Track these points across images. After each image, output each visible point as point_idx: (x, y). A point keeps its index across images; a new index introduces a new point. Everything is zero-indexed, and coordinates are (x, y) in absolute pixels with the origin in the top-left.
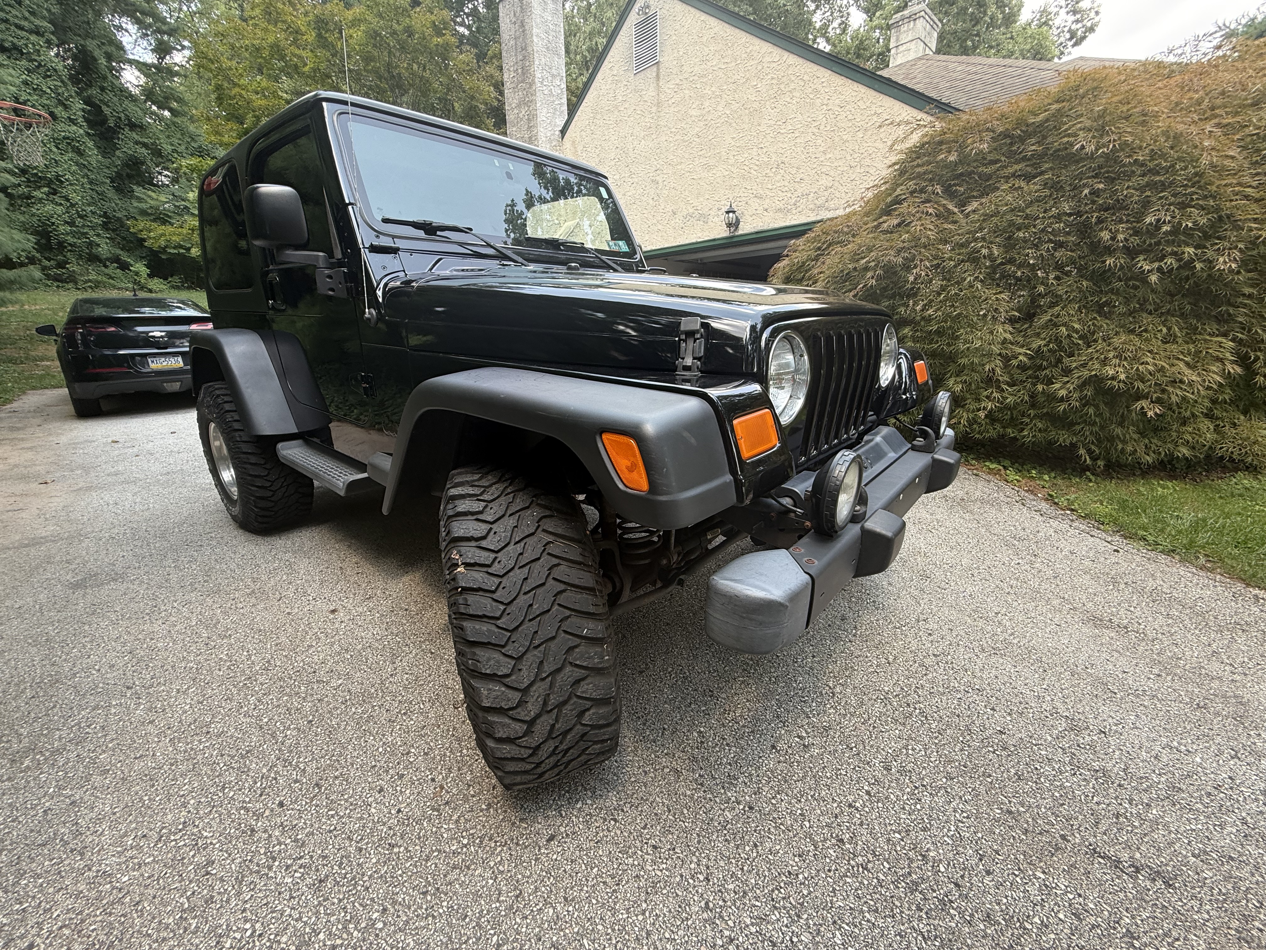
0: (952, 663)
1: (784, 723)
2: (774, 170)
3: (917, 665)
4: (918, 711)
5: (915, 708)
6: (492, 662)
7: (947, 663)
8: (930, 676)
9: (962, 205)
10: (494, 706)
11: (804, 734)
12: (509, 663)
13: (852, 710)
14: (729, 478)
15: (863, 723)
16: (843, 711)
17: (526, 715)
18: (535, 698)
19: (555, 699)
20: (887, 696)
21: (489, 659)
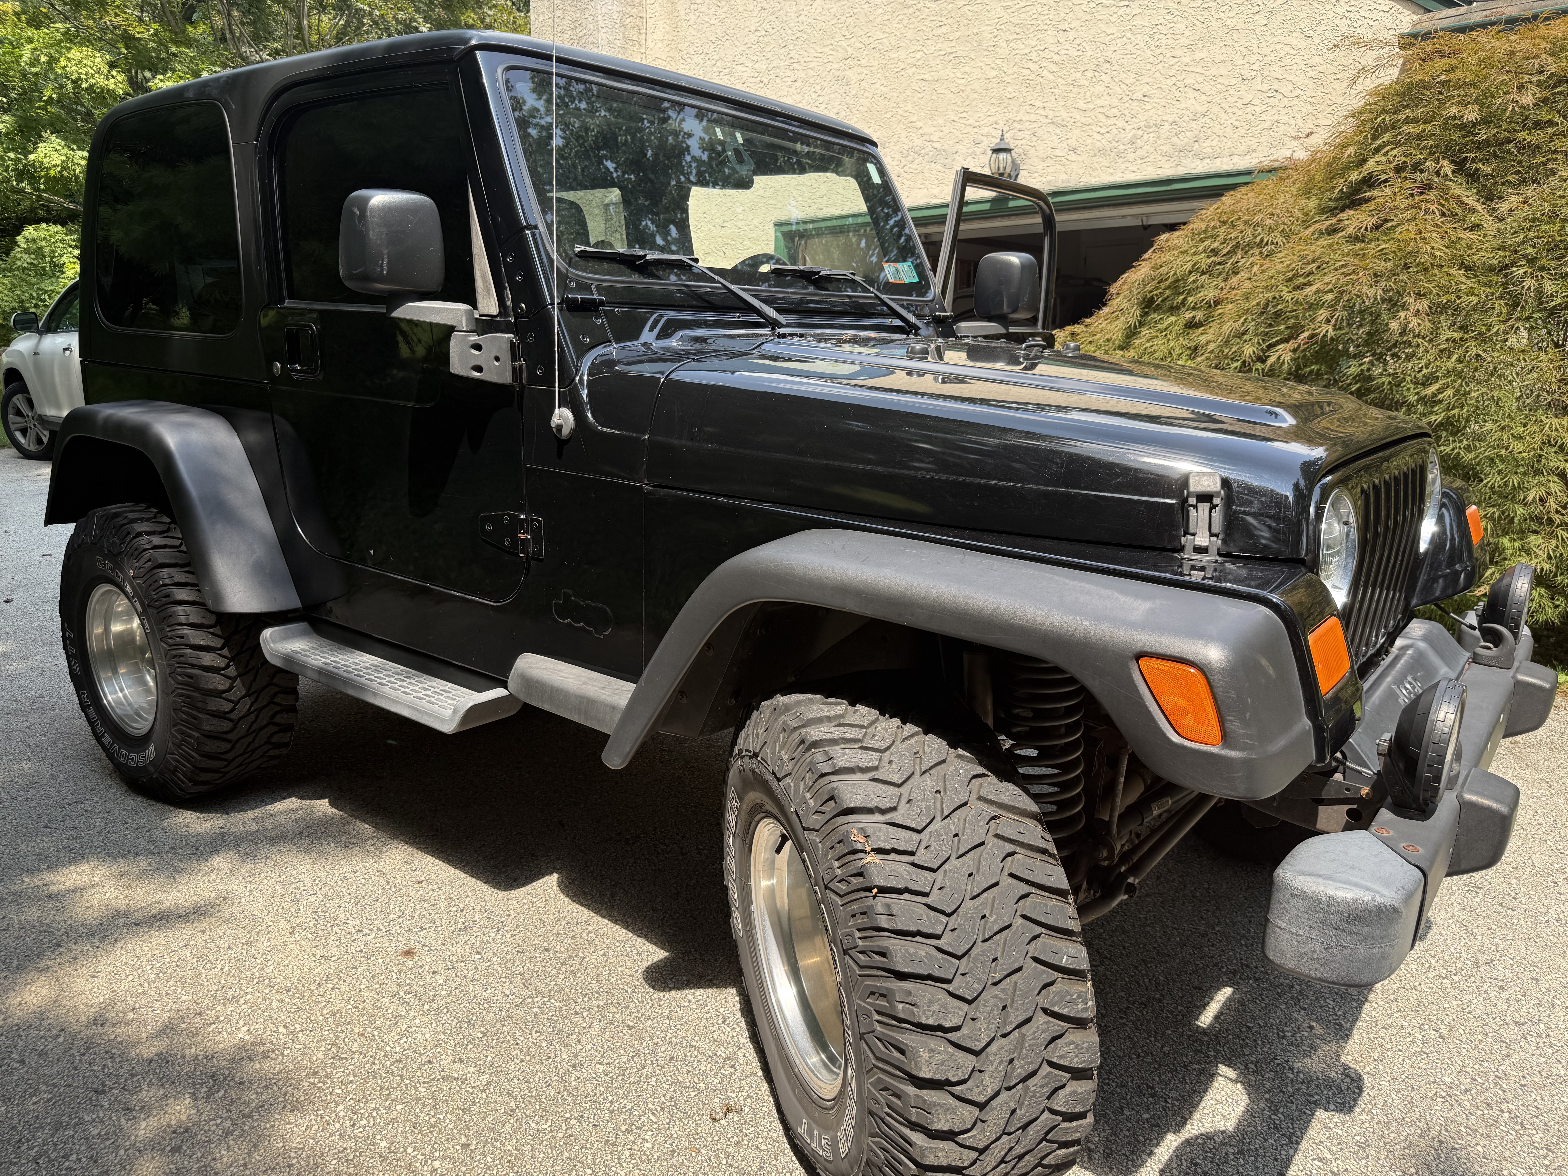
0: (1548, 1036)
1: (1290, 1138)
2: (1089, 74)
3: (1490, 1040)
4: (1506, 1115)
5: (1502, 1111)
6: (936, 1007)
7: (1539, 1035)
8: (1515, 1058)
9: (1489, 197)
10: (937, 1077)
11: (1328, 1156)
12: (960, 1009)
13: (1397, 1115)
14: (1306, 723)
15: (1420, 1136)
16: (1382, 1117)
17: (980, 1093)
18: (995, 1065)
19: (1022, 1067)
20: (1451, 1092)
21: (931, 1002)
